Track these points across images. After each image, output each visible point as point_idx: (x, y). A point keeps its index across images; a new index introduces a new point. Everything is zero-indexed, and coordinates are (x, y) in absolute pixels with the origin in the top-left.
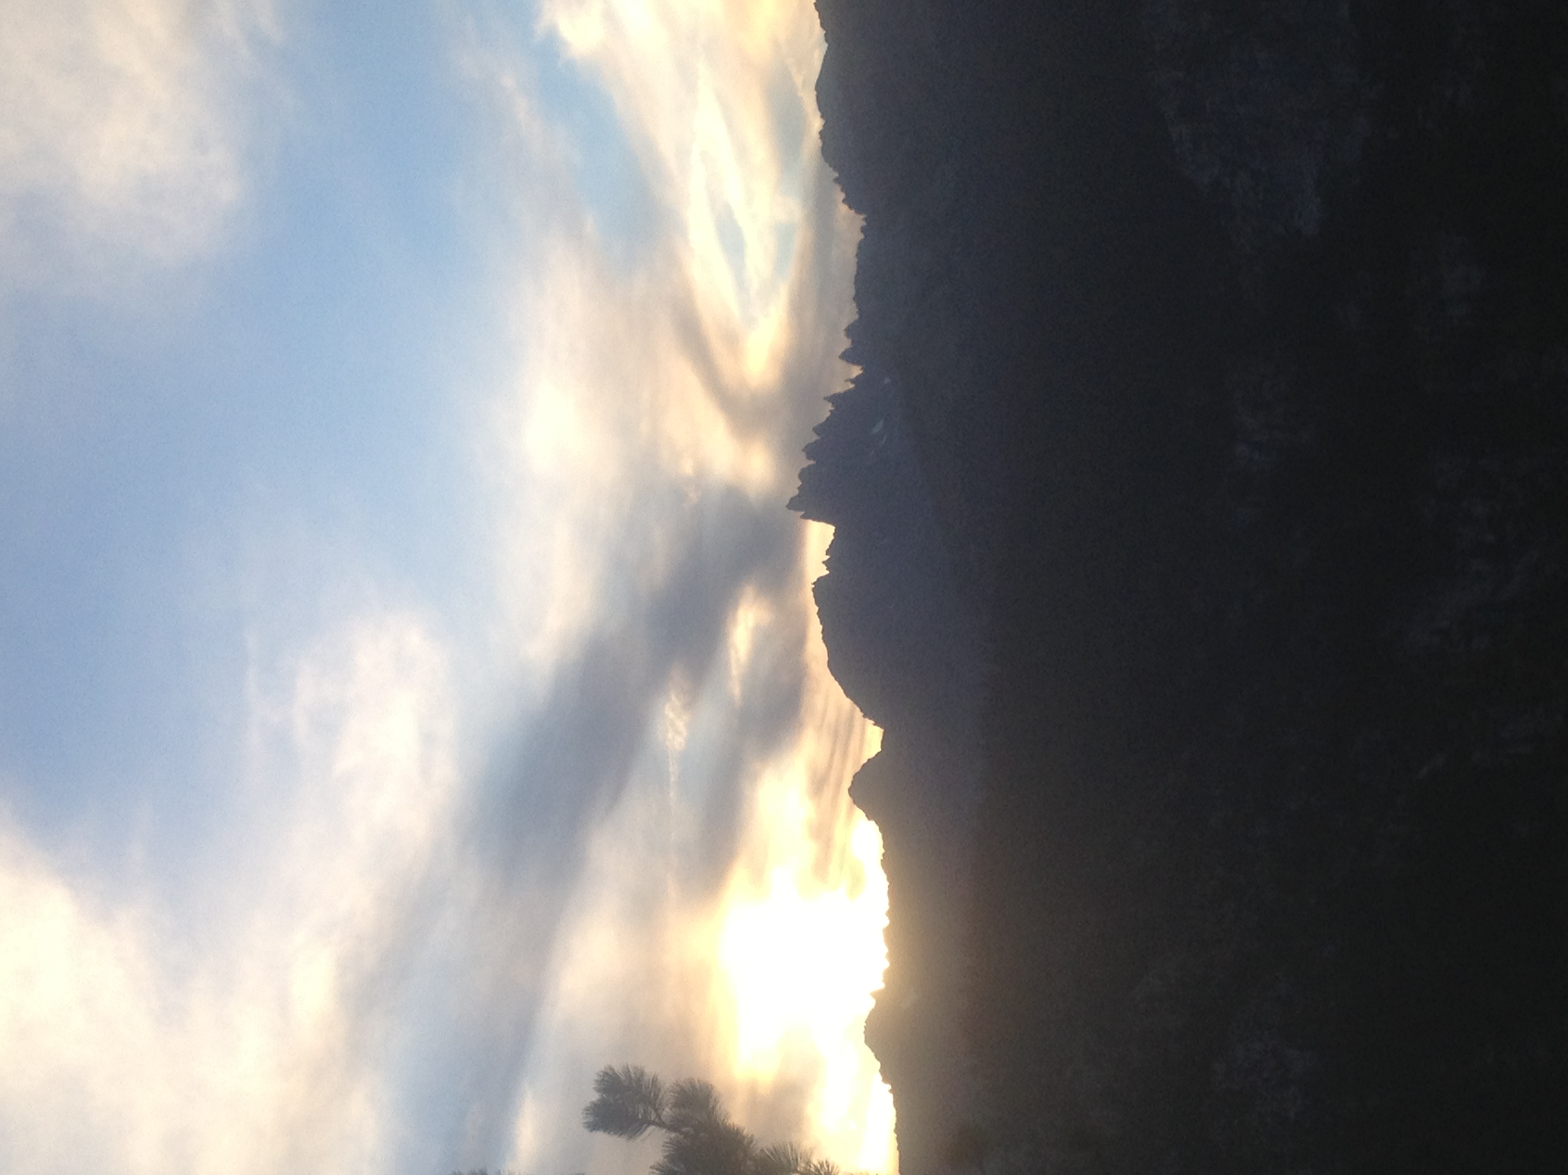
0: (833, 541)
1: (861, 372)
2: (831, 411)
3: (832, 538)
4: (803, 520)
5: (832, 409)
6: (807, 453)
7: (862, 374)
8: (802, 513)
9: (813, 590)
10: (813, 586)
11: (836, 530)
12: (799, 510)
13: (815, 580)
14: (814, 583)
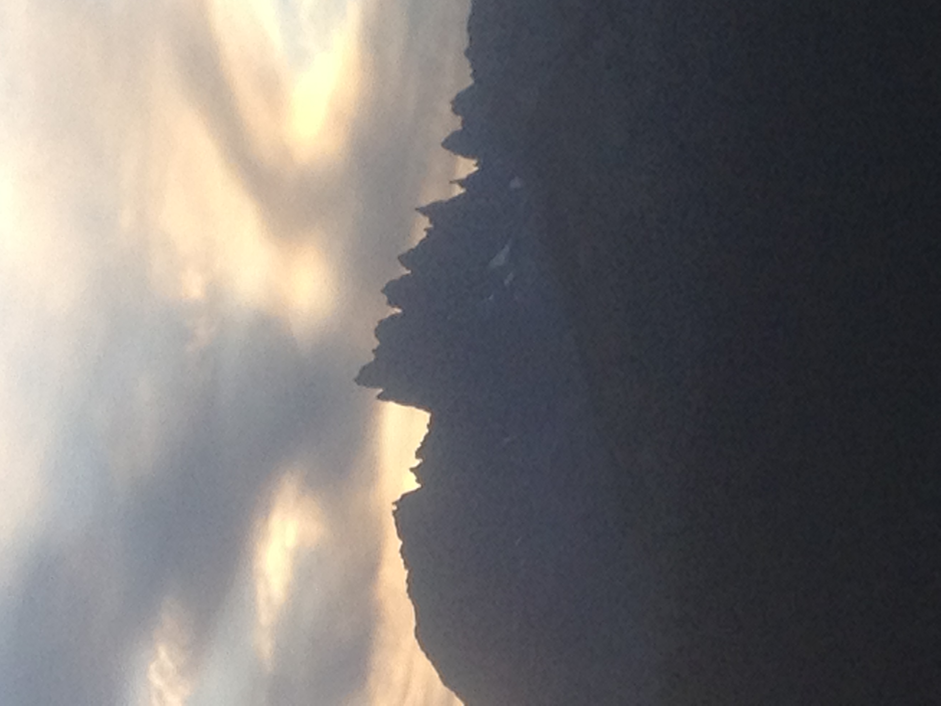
1: (476, 169)
2: (426, 230)
3: (427, 431)
4: (380, 402)
5: (430, 226)
6: (388, 296)
7: (477, 172)
8: (380, 391)
9: (394, 513)
11: (431, 419)
12: (375, 385)
13: (399, 497)
14: (395, 503)
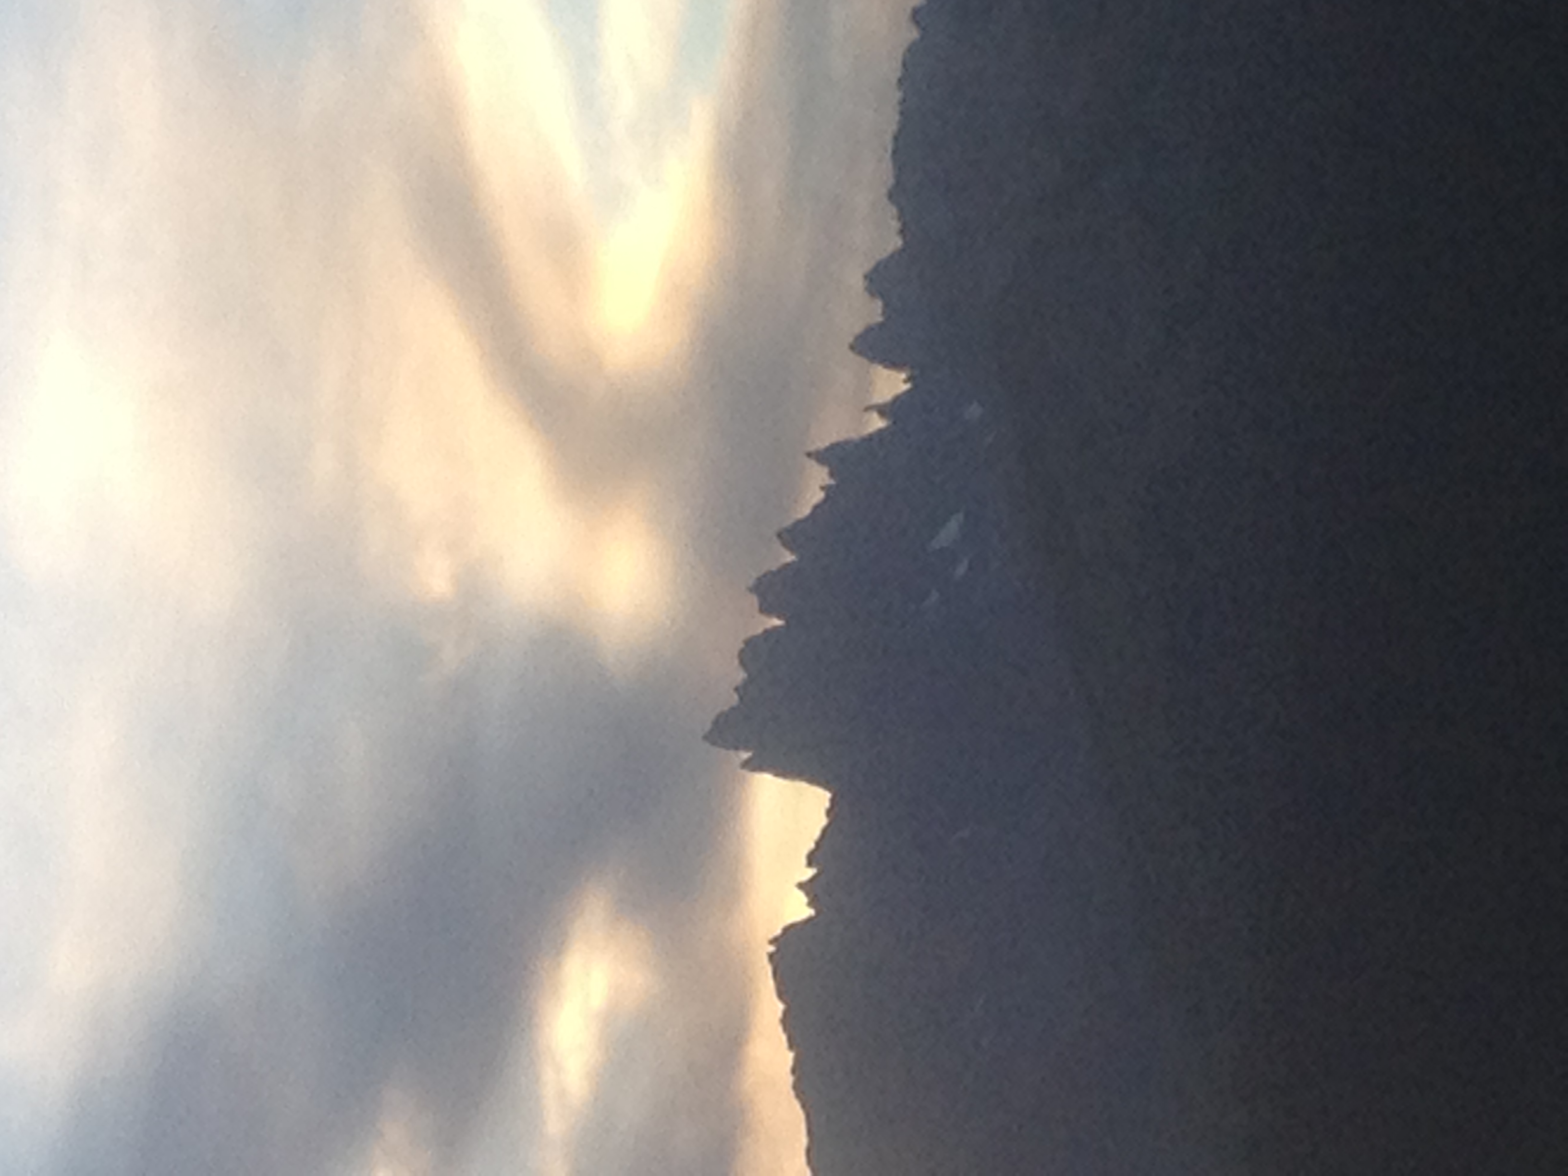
0: (825, 831)
1: (906, 387)
2: (824, 488)
4: (744, 772)
5: (830, 482)
6: (760, 598)
7: (908, 392)
8: (745, 755)
9: (771, 956)
10: (772, 949)
11: (832, 801)
12: (738, 745)
13: (778, 932)
14: (774, 941)
